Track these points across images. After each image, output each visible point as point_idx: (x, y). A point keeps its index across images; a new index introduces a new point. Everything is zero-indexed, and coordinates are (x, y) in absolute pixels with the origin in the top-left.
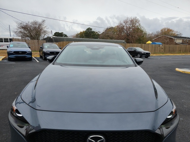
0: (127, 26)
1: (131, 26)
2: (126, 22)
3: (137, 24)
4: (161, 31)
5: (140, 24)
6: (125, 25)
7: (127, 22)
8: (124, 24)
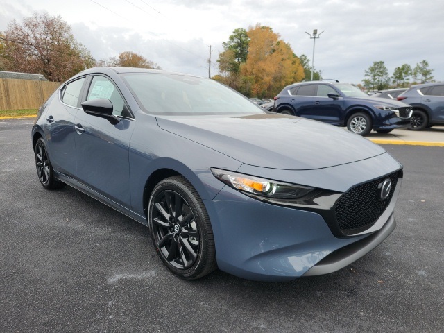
0: (38, 36)
1: (48, 38)
2: (31, 25)
3: (66, 35)
4: (120, 57)
5: (71, 36)
6: (30, 32)
7: (35, 25)
8: (26, 30)
